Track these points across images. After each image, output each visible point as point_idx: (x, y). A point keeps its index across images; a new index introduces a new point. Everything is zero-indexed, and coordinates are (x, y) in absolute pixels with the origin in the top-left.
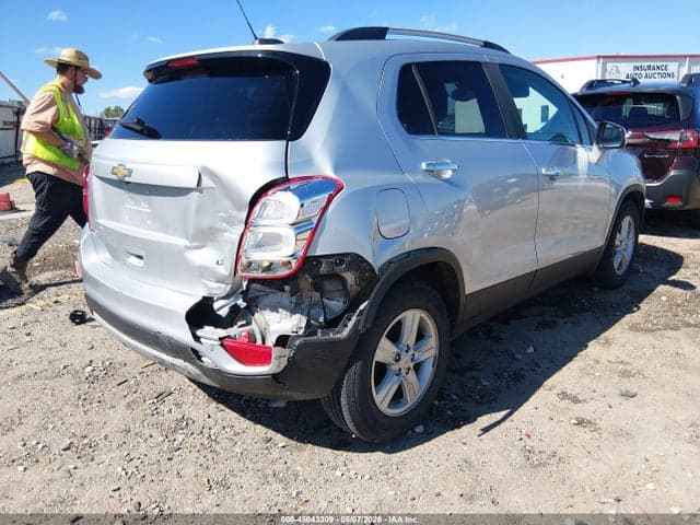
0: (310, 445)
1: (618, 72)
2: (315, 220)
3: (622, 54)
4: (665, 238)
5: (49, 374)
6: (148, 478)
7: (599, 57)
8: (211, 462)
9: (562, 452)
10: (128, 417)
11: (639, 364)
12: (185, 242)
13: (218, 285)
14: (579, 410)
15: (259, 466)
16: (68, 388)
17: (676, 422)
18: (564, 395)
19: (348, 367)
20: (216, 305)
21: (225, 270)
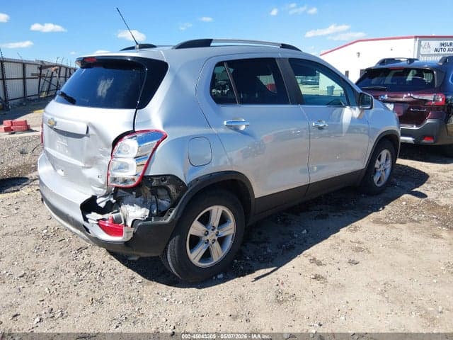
0: (155, 283)
1: (429, 47)
2: (149, 156)
3: (434, 35)
4: (424, 163)
5: (22, 233)
6: (60, 296)
7: (416, 37)
8: (97, 289)
9: (298, 294)
10: (60, 261)
11: (369, 244)
12: (81, 164)
13: (99, 189)
14: (319, 270)
15: (123, 293)
16: (31, 241)
17: (376, 281)
18: (314, 260)
19: (170, 240)
20: (98, 201)
21: (102, 181)
